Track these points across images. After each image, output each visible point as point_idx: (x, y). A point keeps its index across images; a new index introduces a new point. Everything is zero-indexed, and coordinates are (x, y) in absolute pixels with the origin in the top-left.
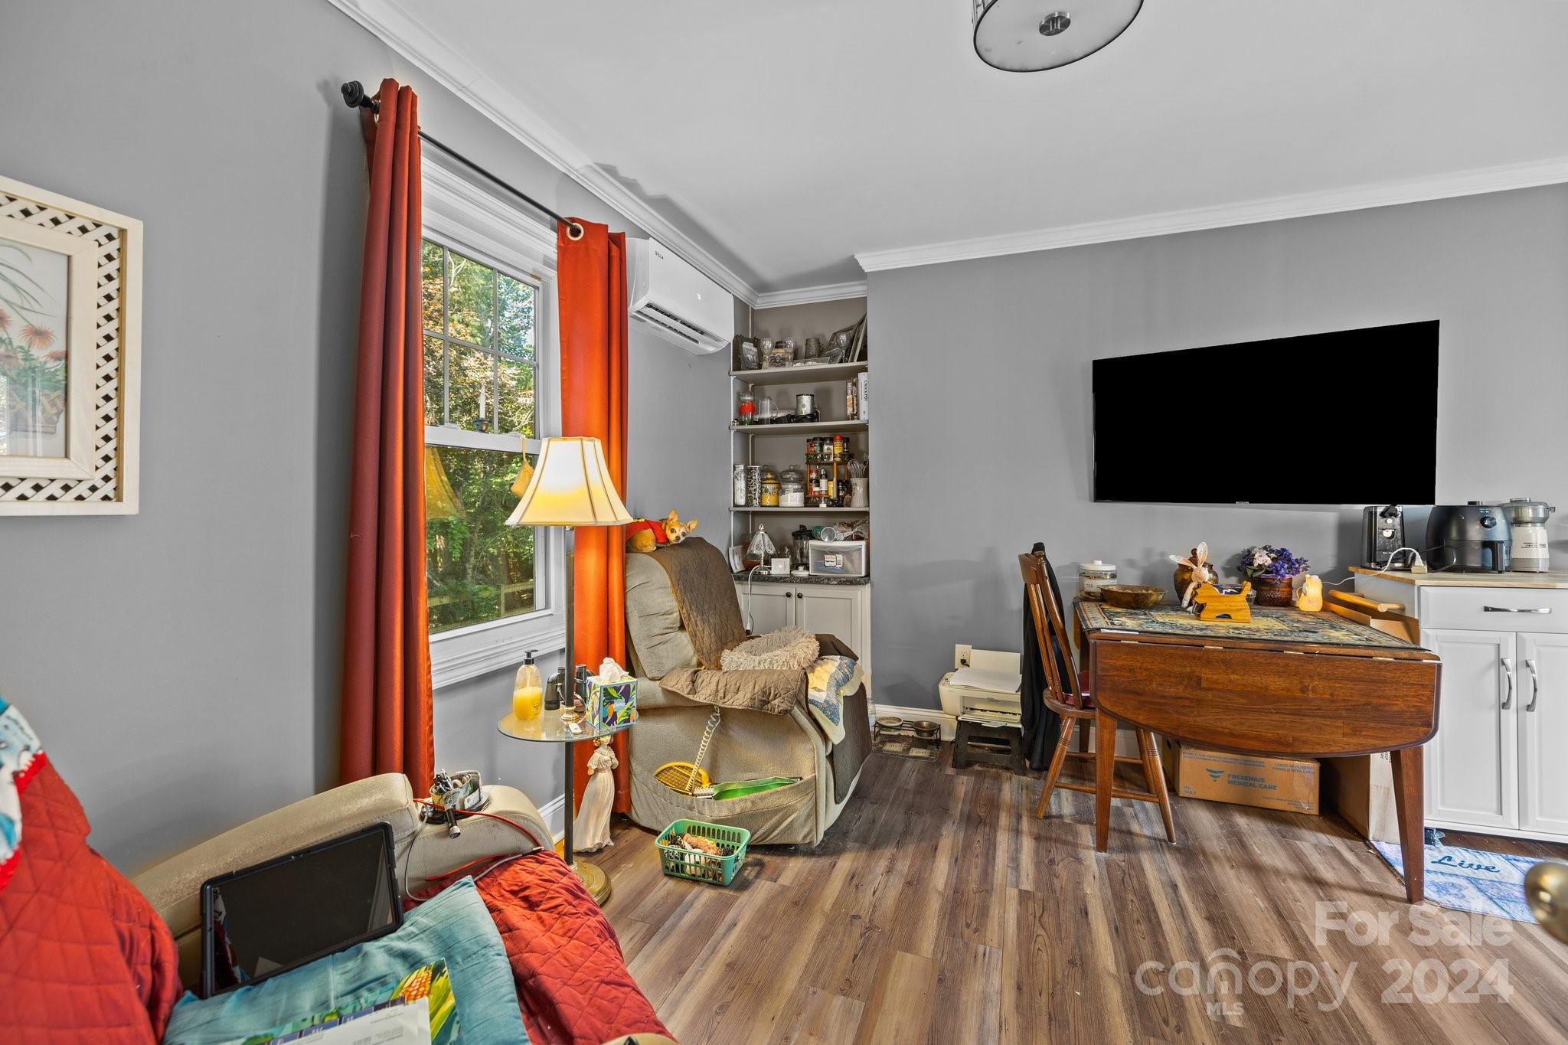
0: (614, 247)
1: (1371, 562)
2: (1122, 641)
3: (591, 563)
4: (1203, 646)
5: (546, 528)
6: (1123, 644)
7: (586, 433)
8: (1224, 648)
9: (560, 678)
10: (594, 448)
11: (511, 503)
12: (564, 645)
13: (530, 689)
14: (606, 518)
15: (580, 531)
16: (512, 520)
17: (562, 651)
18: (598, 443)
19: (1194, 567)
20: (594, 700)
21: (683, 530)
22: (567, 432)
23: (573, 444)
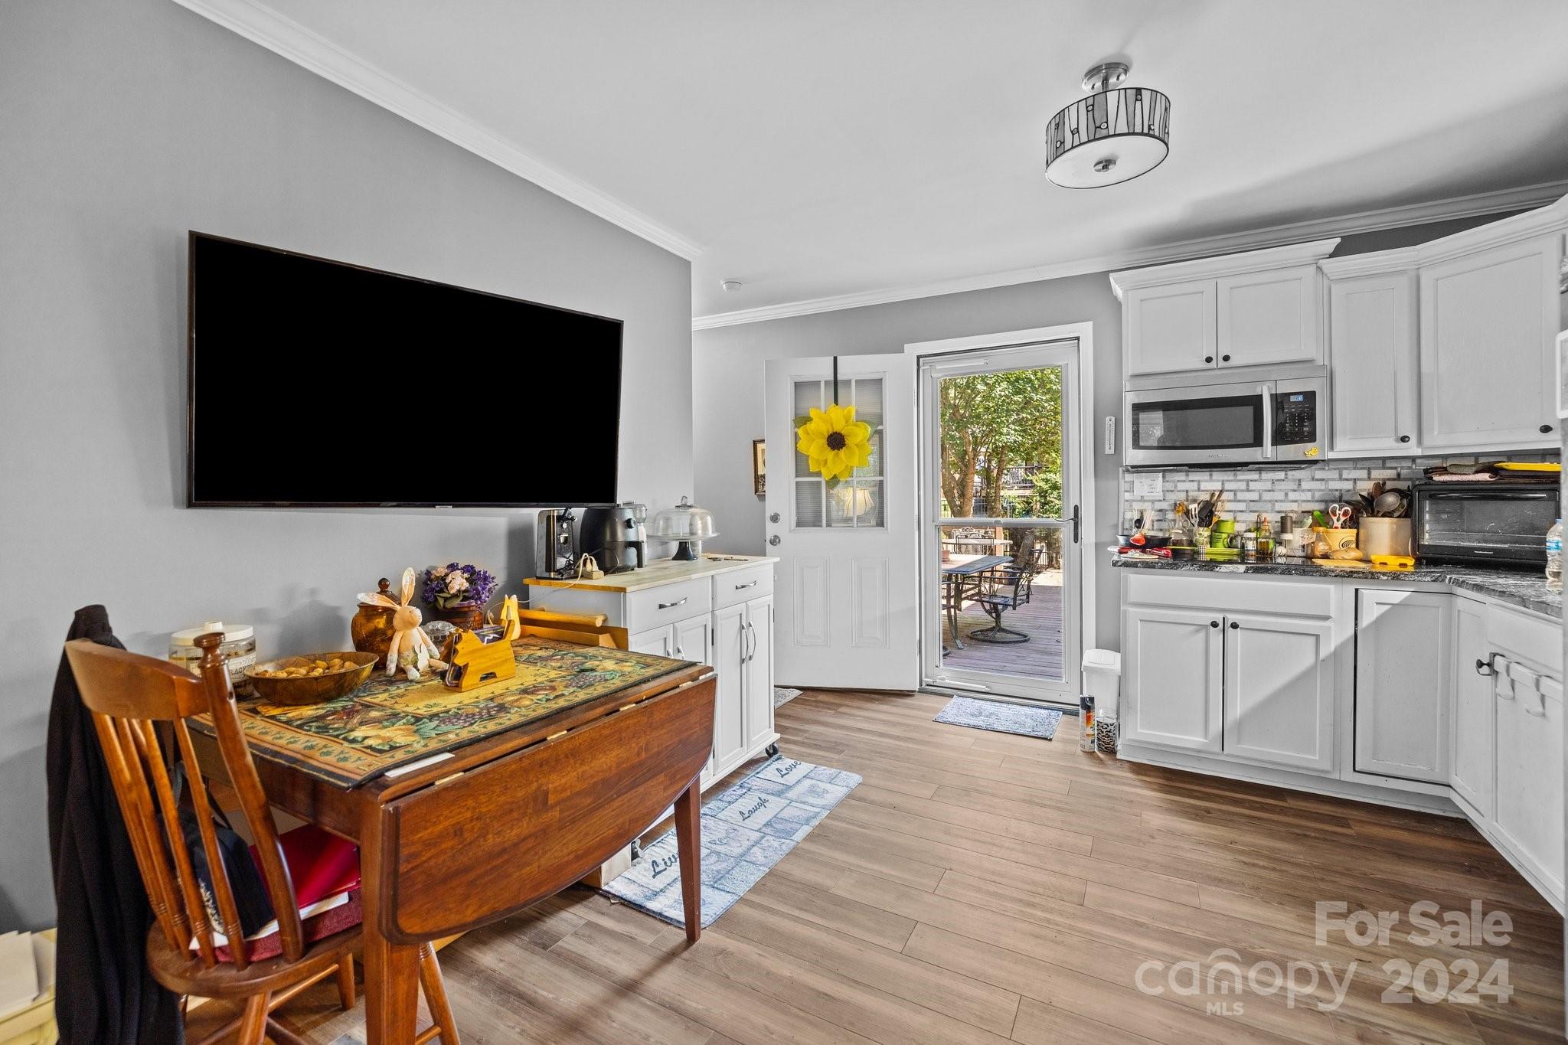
1: (550, 572)
2: (437, 783)
4: (545, 739)
6: (446, 789)
8: (568, 730)
19: (398, 607)
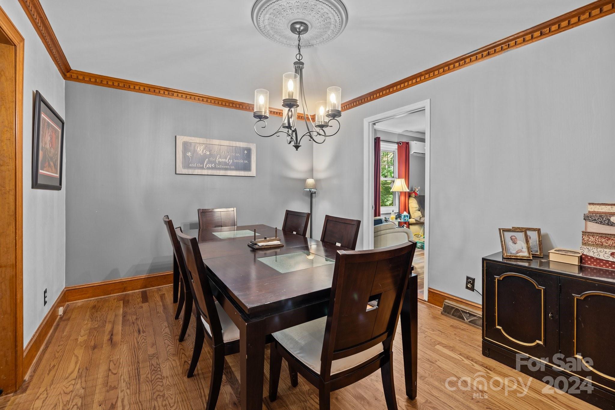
0: (407, 145)
3: (403, 198)
5: (395, 192)
7: (402, 178)
9: (398, 215)
10: (403, 180)
11: (391, 188)
12: (398, 212)
13: (393, 216)
14: (405, 191)
15: (401, 192)
16: (391, 191)
17: (398, 213)
18: (404, 179)
20: (403, 217)
21: (418, 189)
22: (399, 178)
23: (400, 180)
